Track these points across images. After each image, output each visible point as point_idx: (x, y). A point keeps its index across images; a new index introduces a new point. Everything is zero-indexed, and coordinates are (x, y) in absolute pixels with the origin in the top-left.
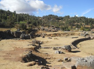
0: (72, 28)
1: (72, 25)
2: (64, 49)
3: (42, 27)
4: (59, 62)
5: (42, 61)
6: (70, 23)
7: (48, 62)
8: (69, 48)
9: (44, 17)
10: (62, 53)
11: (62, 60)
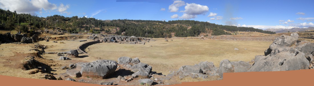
0: (80, 30)
1: (80, 26)
2: (70, 54)
3: (45, 30)
4: (64, 70)
5: (46, 68)
6: (79, 24)
7: (53, 69)
8: (75, 53)
9: (48, 18)
10: (68, 59)
11: (67, 67)
